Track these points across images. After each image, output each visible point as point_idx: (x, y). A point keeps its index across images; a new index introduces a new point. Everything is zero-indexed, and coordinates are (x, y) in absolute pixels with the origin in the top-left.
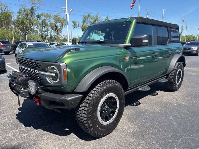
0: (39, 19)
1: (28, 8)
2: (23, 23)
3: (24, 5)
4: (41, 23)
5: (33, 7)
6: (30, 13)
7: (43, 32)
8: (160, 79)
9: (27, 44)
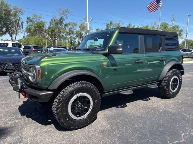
0: (66, 27)
1: (58, 18)
2: (53, 32)
3: (54, 16)
4: (68, 31)
5: (62, 17)
6: (60, 23)
7: (72, 39)
8: (149, 85)
9: (49, 49)
